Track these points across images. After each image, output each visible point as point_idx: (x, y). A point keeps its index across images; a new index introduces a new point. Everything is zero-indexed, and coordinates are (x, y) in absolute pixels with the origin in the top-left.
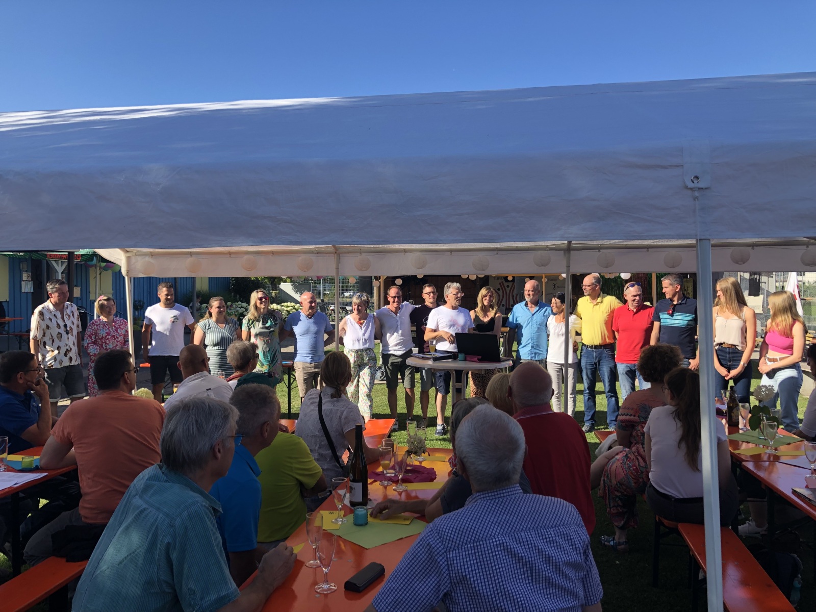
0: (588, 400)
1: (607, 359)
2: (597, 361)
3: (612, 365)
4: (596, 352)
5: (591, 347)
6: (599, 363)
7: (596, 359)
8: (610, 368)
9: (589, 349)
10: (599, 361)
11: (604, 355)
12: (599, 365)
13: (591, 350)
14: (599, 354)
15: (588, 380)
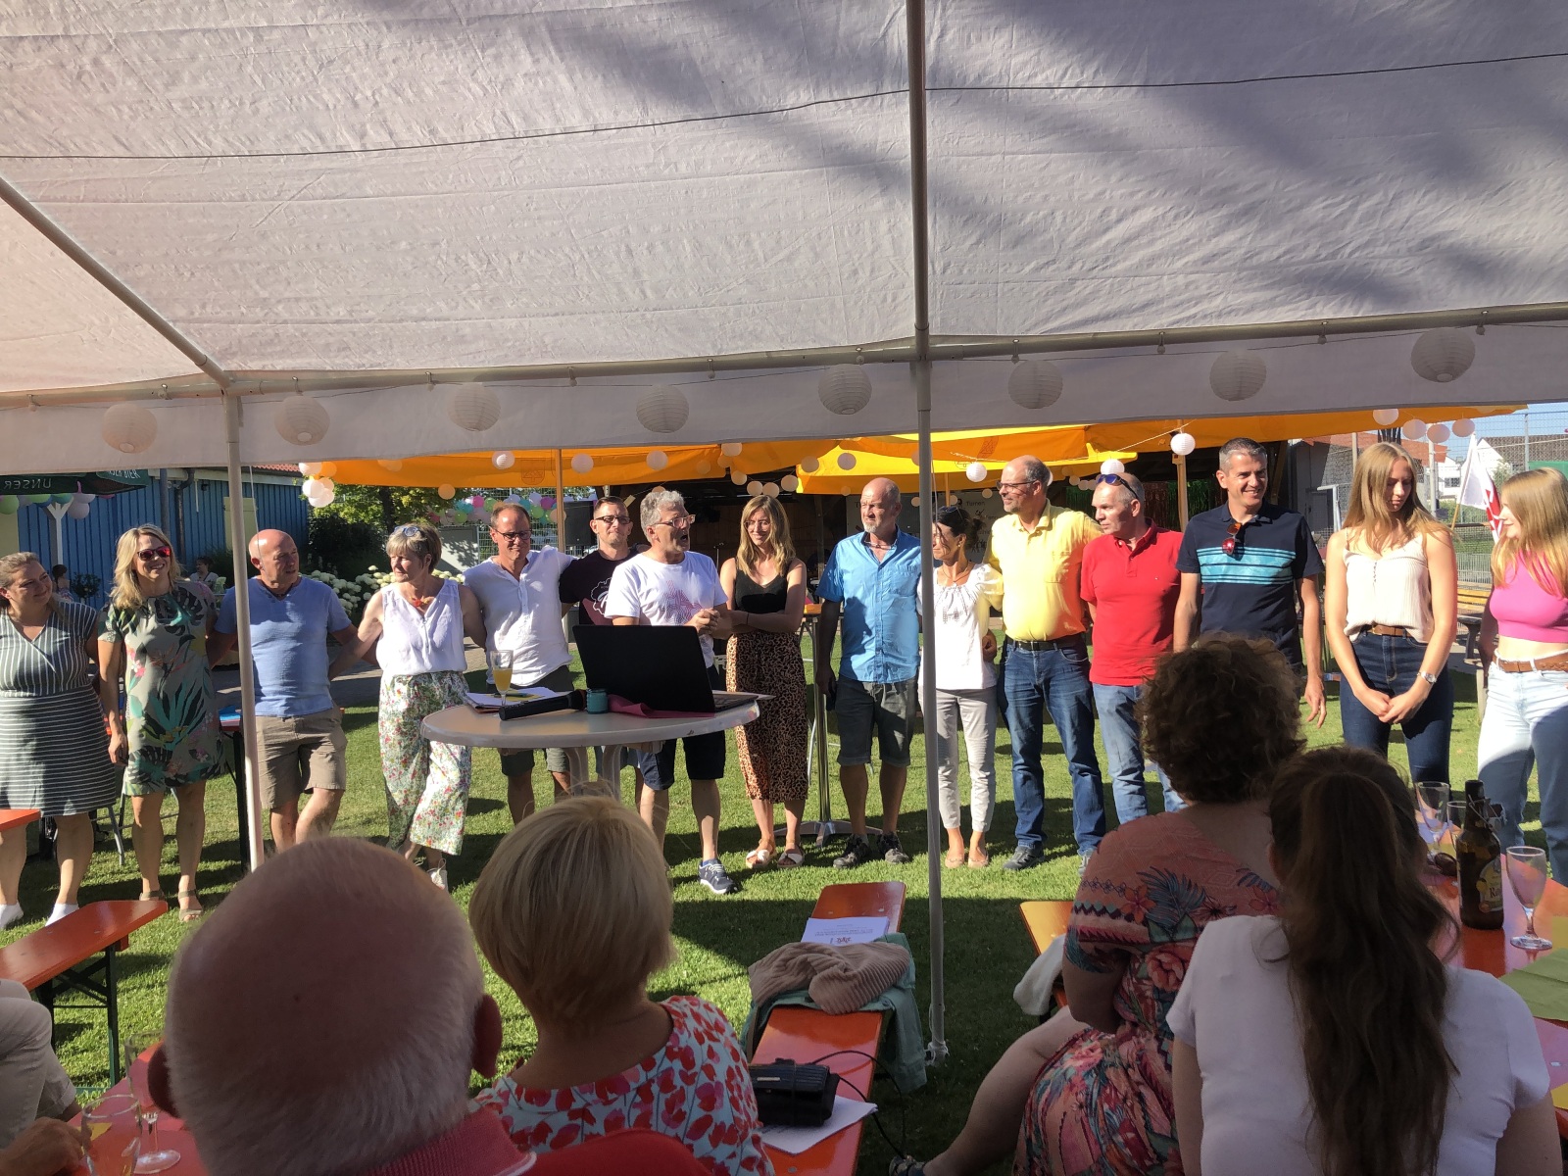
0: (1024, 783)
1: (1067, 675)
2: (1042, 680)
3: (1081, 690)
4: (1038, 657)
5: (1027, 645)
6: (1048, 688)
7: (1039, 677)
8: (1077, 699)
9: (1022, 650)
10: (1047, 682)
11: (1058, 666)
12: (1048, 693)
13: (1027, 652)
14: (1048, 663)
15: (1020, 731)
